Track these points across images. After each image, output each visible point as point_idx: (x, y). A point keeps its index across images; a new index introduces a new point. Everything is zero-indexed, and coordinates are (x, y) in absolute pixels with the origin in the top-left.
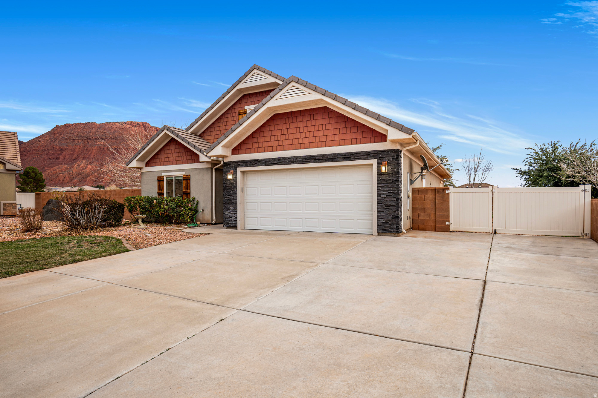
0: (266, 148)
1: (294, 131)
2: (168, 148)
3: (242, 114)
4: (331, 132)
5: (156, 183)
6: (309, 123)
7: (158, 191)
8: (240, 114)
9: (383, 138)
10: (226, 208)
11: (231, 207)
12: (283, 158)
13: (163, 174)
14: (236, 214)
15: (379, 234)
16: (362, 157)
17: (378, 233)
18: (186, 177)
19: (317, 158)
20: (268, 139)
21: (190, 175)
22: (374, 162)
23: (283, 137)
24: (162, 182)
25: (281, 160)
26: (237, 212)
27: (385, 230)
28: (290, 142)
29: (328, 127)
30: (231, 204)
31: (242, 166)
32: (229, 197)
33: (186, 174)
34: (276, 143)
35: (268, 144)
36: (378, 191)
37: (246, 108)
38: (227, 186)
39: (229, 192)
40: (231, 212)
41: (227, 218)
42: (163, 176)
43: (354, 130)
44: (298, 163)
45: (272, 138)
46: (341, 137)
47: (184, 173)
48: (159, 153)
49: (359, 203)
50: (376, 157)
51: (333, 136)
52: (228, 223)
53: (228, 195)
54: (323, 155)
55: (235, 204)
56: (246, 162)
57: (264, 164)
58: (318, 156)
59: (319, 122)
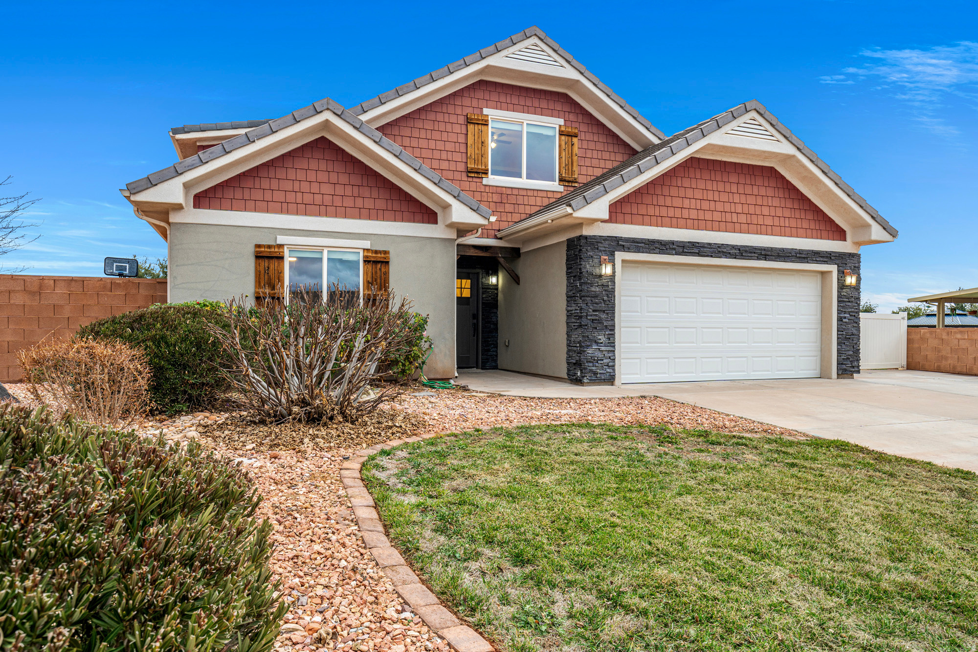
0: (674, 220)
1: (724, 197)
2: (302, 163)
3: (478, 124)
4: (779, 213)
5: (249, 265)
6: (748, 190)
7: (255, 288)
8: (469, 121)
9: (841, 234)
10: (591, 340)
11: (600, 337)
12: (710, 244)
13: (281, 239)
14: (611, 351)
15: (839, 376)
16: (822, 259)
17: (838, 374)
18: (374, 255)
19: (763, 253)
20: (677, 202)
21: (386, 252)
22: (833, 268)
23: (705, 206)
24: (274, 264)
25: (705, 247)
26: (614, 346)
27: (846, 370)
28: (717, 216)
29: (776, 202)
30: (601, 330)
31: (628, 249)
32: (596, 315)
33: (374, 249)
34: (693, 214)
35: (678, 213)
36: (838, 313)
37: (486, 111)
38: (593, 289)
39: (596, 303)
40: (603, 348)
41: (590, 362)
42: (281, 246)
43: (810, 216)
44: (735, 257)
45: (686, 203)
46: (793, 223)
47: (367, 244)
48: (263, 173)
49: (802, 330)
50: (837, 262)
51: (782, 219)
52: (595, 373)
53: (594, 311)
54: (772, 248)
55: (611, 330)
56: (638, 243)
57: (674, 252)
58: (765, 249)
59: (763, 191)
